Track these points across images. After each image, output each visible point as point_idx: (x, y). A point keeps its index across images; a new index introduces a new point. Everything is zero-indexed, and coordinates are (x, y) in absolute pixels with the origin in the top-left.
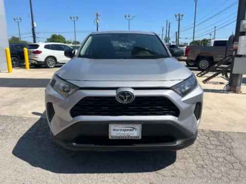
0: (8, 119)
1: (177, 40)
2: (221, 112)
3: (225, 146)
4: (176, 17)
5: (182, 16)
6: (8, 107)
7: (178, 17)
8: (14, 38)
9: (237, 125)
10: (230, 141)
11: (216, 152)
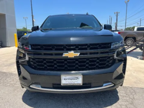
0: (4, 74)
1: (116, 27)
2: (133, 74)
3: (129, 97)
4: (115, 14)
5: (119, 13)
6: (7, 67)
7: (116, 14)
8: (24, 28)
9: (142, 83)
10: (134, 93)
11: (122, 101)
